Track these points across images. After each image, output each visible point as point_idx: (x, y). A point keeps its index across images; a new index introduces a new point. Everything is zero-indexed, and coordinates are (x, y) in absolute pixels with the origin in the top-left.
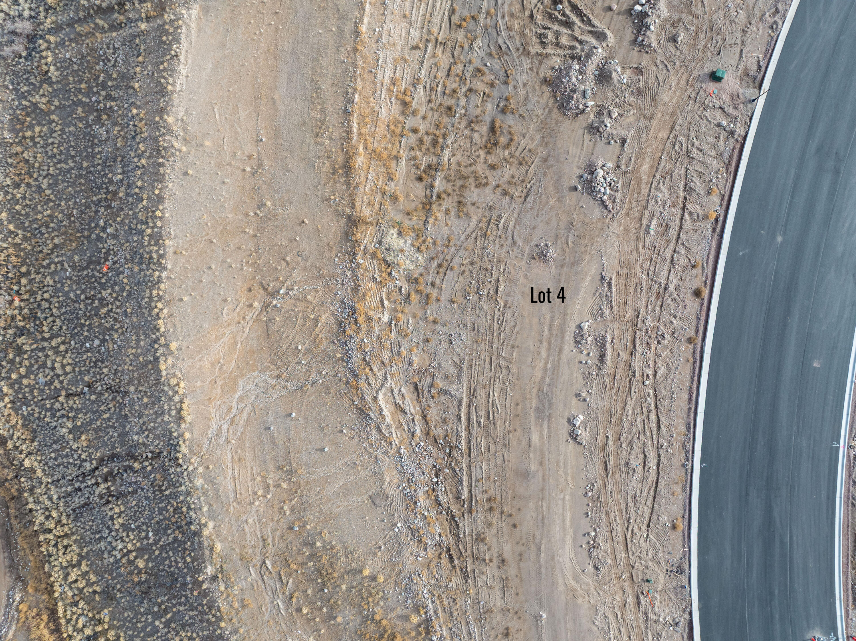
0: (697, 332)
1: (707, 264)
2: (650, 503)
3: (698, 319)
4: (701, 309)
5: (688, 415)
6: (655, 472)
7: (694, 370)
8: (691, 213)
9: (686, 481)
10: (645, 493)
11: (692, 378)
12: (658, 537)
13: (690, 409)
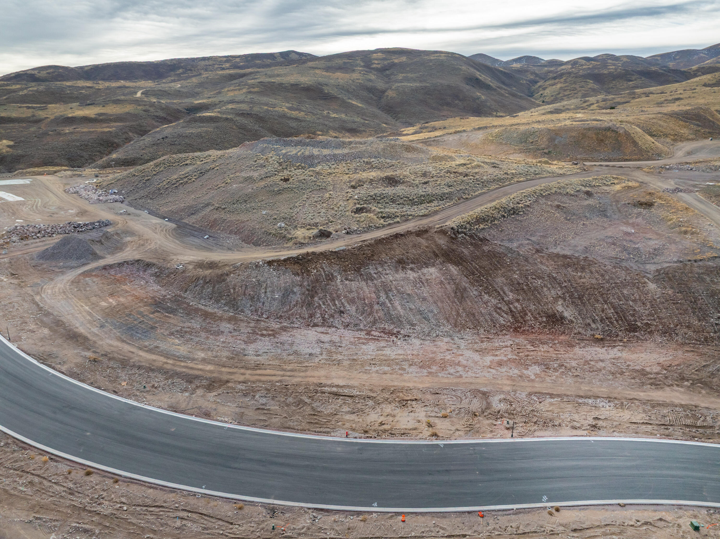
0: (113, 478)
1: (73, 467)
2: (214, 520)
3: (104, 476)
4: (99, 474)
5: (165, 491)
6: (193, 514)
7: (136, 483)
8: (34, 470)
9: (210, 498)
10: (205, 522)
11: (141, 485)
12: (242, 520)
13: (161, 489)
